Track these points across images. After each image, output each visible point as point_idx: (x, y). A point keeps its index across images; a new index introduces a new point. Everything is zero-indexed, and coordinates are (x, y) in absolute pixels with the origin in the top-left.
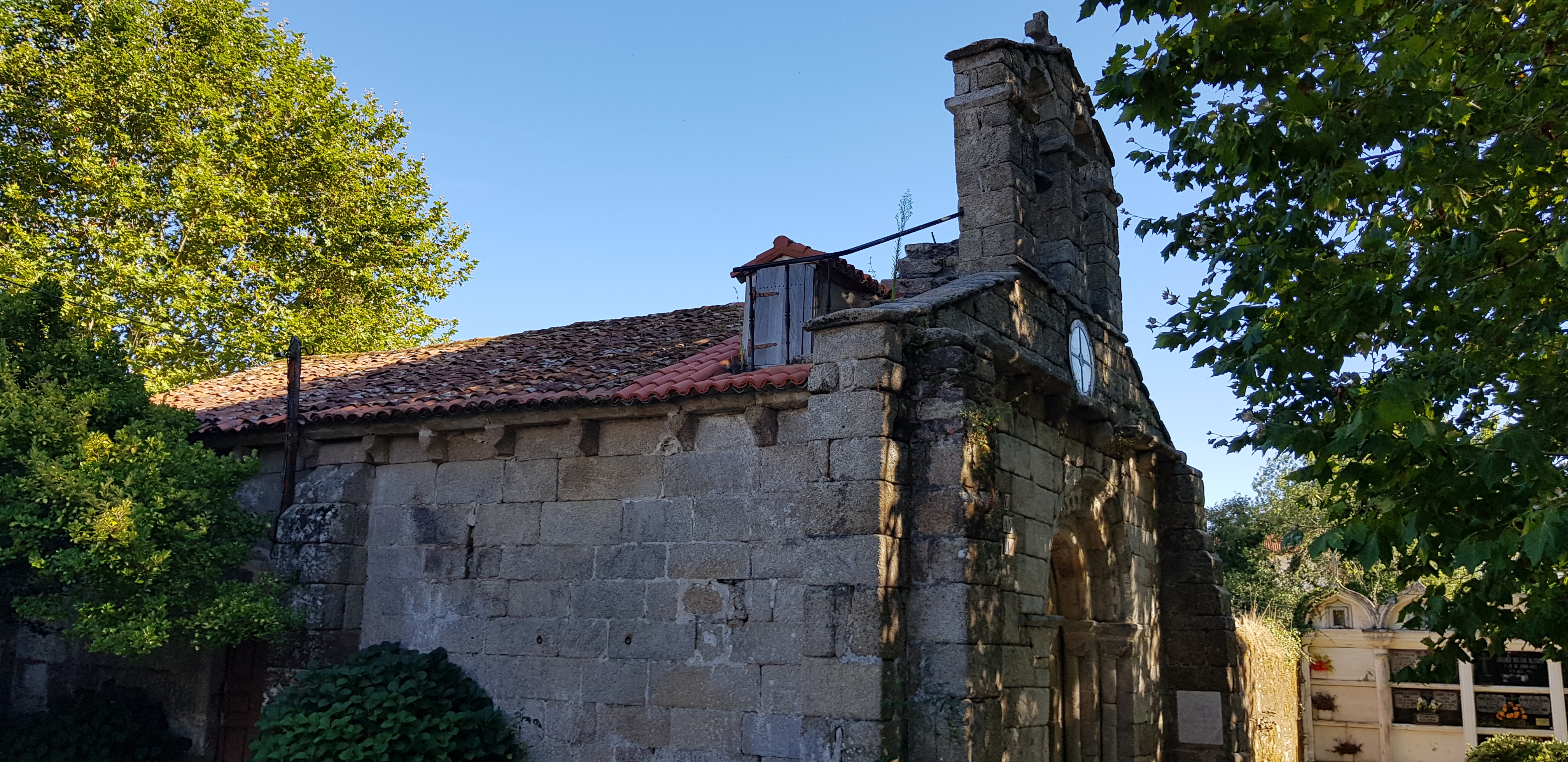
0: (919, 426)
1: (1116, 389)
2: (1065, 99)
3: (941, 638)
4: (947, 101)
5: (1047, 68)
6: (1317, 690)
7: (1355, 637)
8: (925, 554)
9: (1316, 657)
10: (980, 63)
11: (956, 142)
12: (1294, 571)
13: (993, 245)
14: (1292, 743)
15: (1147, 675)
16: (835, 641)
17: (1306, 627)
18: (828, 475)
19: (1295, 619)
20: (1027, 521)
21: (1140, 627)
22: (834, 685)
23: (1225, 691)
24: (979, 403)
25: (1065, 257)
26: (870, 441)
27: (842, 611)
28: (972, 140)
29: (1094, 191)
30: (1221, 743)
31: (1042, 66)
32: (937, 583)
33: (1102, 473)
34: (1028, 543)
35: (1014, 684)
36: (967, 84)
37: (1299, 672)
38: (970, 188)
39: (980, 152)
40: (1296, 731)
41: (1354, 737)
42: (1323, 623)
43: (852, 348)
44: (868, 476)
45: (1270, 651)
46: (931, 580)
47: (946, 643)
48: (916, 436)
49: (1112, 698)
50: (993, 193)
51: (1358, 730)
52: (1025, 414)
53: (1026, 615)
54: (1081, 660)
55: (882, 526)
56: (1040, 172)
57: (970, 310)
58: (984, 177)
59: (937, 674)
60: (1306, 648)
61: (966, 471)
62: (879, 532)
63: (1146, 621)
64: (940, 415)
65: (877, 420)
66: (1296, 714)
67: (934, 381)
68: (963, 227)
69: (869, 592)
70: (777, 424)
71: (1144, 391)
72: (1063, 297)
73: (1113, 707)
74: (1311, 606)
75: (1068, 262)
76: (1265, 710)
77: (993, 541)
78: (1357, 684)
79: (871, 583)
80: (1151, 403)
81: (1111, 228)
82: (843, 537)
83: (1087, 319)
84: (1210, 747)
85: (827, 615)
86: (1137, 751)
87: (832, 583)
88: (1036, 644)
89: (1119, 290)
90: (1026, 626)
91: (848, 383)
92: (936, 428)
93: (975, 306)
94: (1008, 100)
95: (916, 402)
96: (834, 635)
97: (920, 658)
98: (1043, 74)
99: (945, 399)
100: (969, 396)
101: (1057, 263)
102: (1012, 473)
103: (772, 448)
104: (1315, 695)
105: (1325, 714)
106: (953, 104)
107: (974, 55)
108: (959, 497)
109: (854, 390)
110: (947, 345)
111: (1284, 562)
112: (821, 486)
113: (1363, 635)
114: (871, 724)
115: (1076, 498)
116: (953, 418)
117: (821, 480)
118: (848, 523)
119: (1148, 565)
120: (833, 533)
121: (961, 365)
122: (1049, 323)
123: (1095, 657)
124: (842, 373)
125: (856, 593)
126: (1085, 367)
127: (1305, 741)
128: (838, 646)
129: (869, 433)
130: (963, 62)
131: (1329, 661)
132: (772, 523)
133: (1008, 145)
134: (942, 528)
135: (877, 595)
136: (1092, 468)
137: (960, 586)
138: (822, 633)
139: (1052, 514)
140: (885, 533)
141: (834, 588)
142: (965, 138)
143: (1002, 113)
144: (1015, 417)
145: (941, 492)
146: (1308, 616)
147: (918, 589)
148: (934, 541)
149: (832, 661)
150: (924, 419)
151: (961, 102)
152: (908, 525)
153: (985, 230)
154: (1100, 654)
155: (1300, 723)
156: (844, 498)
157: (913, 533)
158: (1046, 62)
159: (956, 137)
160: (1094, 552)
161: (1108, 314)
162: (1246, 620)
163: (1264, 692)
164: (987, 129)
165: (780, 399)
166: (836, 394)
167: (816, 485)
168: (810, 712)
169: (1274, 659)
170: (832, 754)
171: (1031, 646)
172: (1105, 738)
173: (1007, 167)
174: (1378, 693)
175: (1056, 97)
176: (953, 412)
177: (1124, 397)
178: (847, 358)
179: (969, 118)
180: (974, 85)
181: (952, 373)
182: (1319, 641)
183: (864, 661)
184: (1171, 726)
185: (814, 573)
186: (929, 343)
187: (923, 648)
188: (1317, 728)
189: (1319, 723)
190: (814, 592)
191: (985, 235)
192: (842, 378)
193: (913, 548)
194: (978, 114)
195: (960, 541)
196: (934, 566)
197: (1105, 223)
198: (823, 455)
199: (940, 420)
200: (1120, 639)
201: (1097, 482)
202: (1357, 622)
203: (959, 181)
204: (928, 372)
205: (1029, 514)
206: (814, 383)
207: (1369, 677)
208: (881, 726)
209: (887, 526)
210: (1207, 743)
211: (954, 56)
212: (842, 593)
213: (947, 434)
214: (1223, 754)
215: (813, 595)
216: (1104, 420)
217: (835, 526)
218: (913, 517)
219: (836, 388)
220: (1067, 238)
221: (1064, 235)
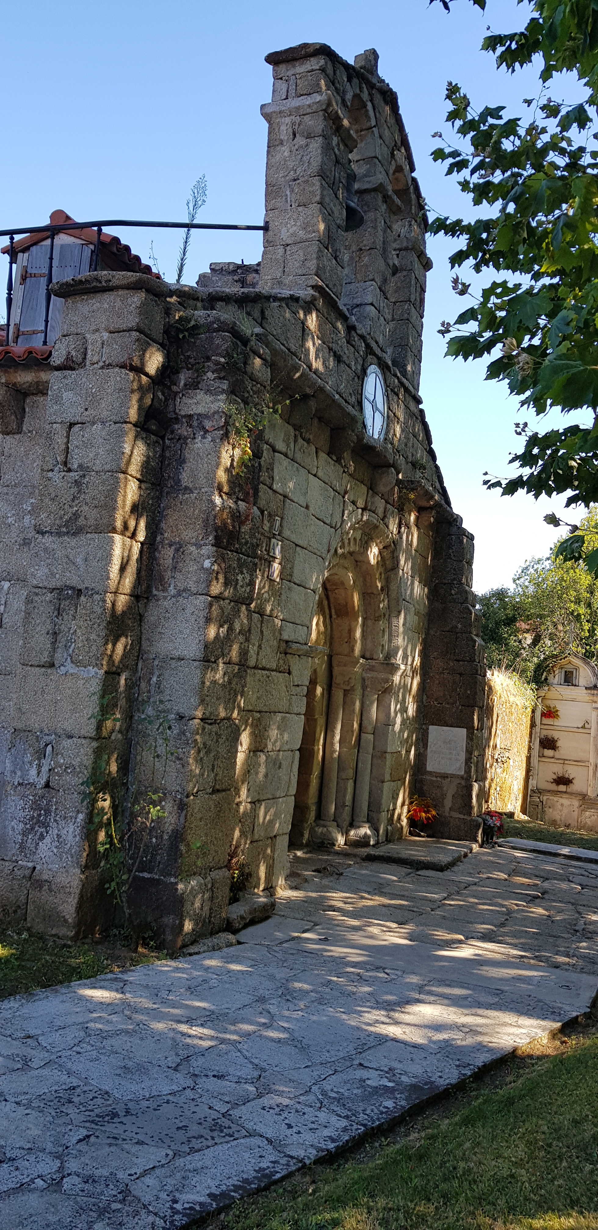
0: (177, 420)
1: (406, 445)
2: (387, 143)
3: (176, 653)
4: (263, 107)
5: (371, 101)
6: (545, 733)
7: (579, 693)
8: (169, 562)
9: (547, 706)
10: (301, 68)
11: (268, 152)
12: (535, 646)
13: (294, 265)
14: (521, 774)
15: (404, 710)
16: (54, 649)
17: (542, 683)
18: (65, 463)
19: (534, 676)
20: (298, 549)
21: (403, 667)
22: (49, 697)
23: (470, 728)
24: (246, 403)
25: (369, 299)
26: (114, 427)
27: (66, 617)
28: (285, 151)
29: (406, 249)
30: (463, 773)
31: (365, 96)
32: (179, 594)
33: (383, 520)
34: (295, 571)
35: (266, 709)
36: (285, 90)
37: (533, 719)
38: (278, 202)
39: (291, 164)
40: (524, 765)
41: (569, 772)
42: (556, 681)
43: (104, 318)
44: (107, 468)
45: (512, 699)
46: (172, 591)
47: (180, 659)
48: (172, 432)
49: (370, 729)
50: (300, 209)
51: (572, 767)
52: (308, 441)
53: (287, 642)
54: (346, 692)
55: (119, 524)
56: (352, 204)
57: (257, 314)
58: (292, 191)
59: (168, 692)
60: (540, 700)
61: (222, 476)
62: (114, 530)
63: (409, 663)
64: (200, 409)
65: (125, 405)
66: (526, 752)
67: (197, 371)
68: (268, 243)
69: (97, 597)
70: (24, 409)
71: (432, 454)
72: (362, 337)
73: (371, 737)
74: (548, 666)
75: (372, 304)
76: (503, 746)
77: (248, 556)
78: (576, 730)
79: (99, 588)
80: (437, 467)
81: (419, 289)
82: (75, 534)
83: (383, 367)
84: (453, 776)
85: (48, 621)
86: (387, 777)
87: (59, 585)
88: (294, 672)
89: (420, 351)
90: (286, 654)
91: (95, 359)
92: (195, 423)
93: (262, 312)
94: (325, 110)
95: (176, 393)
96: (54, 643)
97: (152, 674)
98: (365, 106)
99: (208, 391)
100: (234, 391)
101: (361, 305)
102: (285, 496)
103: (17, 437)
104: (542, 737)
105: (549, 752)
106: (268, 110)
107: (295, 59)
108: (212, 502)
109: (102, 368)
110: (217, 330)
111: (529, 639)
112: (56, 476)
113: (585, 691)
114: (84, 741)
115: (355, 539)
116: (215, 413)
117: (56, 469)
118: (82, 518)
119: (417, 613)
120: (64, 529)
121: (228, 355)
122: (345, 358)
123: (359, 691)
124: (90, 347)
125: (82, 598)
126: (377, 414)
127: (531, 773)
128: (58, 655)
129: (114, 418)
130: (282, 68)
131: (557, 711)
132: (10, 520)
133: (319, 159)
134: (189, 534)
135: (104, 601)
136: (374, 512)
137: (202, 598)
138: (42, 641)
139: (326, 548)
140: (123, 534)
141: (59, 590)
142: (278, 148)
143: (317, 124)
144: (295, 441)
145: (193, 496)
146: (545, 674)
147: (158, 600)
148: (179, 548)
149: (49, 671)
150: (183, 413)
151: (277, 109)
152: (153, 530)
153: (288, 248)
154: (364, 688)
155: (529, 758)
156: (79, 492)
157: (158, 538)
158: (370, 94)
159: (268, 147)
160: (367, 595)
161: (406, 371)
162: (496, 673)
163: (504, 733)
164: (300, 141)
165: (25, 378)
166: (82, 371)
167: (50, 474)
168: (19, 726)
169: (514, 706)
170: (39, 773)
171: (289, 673)
172: (360, 765)
173: (316, 181)
174: (592, 739)
175: (377, 135)
176: (214, 407)
177: (413, 455)
178: (97, 330)
179: (283, 128)
180: (292, 92)
181: (218, 363)
182: (551, 695)
183: (83, 672)
184: (421, 757)
185: (40, 573)
186: (195, 327)
187: (156, 663)
188: (541, 763)
189: (543, 759)
190: (37, 594)
191: (288, 253)
192: (89, 353)
193: (157, 554)
194: (293, 124)
195: (208, 550)
196: (178, 575)
197: (413, 282)
198: (60, 440)
199: (200, 415)
200: (382, 676)
201: (376, 527)
202: (582, 682)
203: (267, 195)
204: (192, 361)
205: (300, 542)
206: (57, 359)
207: (586, 725)
208: (95, 744)
209: (126, 527)
210: (450, 772)
211: (274, 59)
212: (68, 597)
213: (206, 431)
214: (463, 782)
215: (36, 598)
216: (389, 466)
217: (67, 521)
218: (160, 521)
219: (82, 364)
220: (373, 280)
221: (371, 277)
